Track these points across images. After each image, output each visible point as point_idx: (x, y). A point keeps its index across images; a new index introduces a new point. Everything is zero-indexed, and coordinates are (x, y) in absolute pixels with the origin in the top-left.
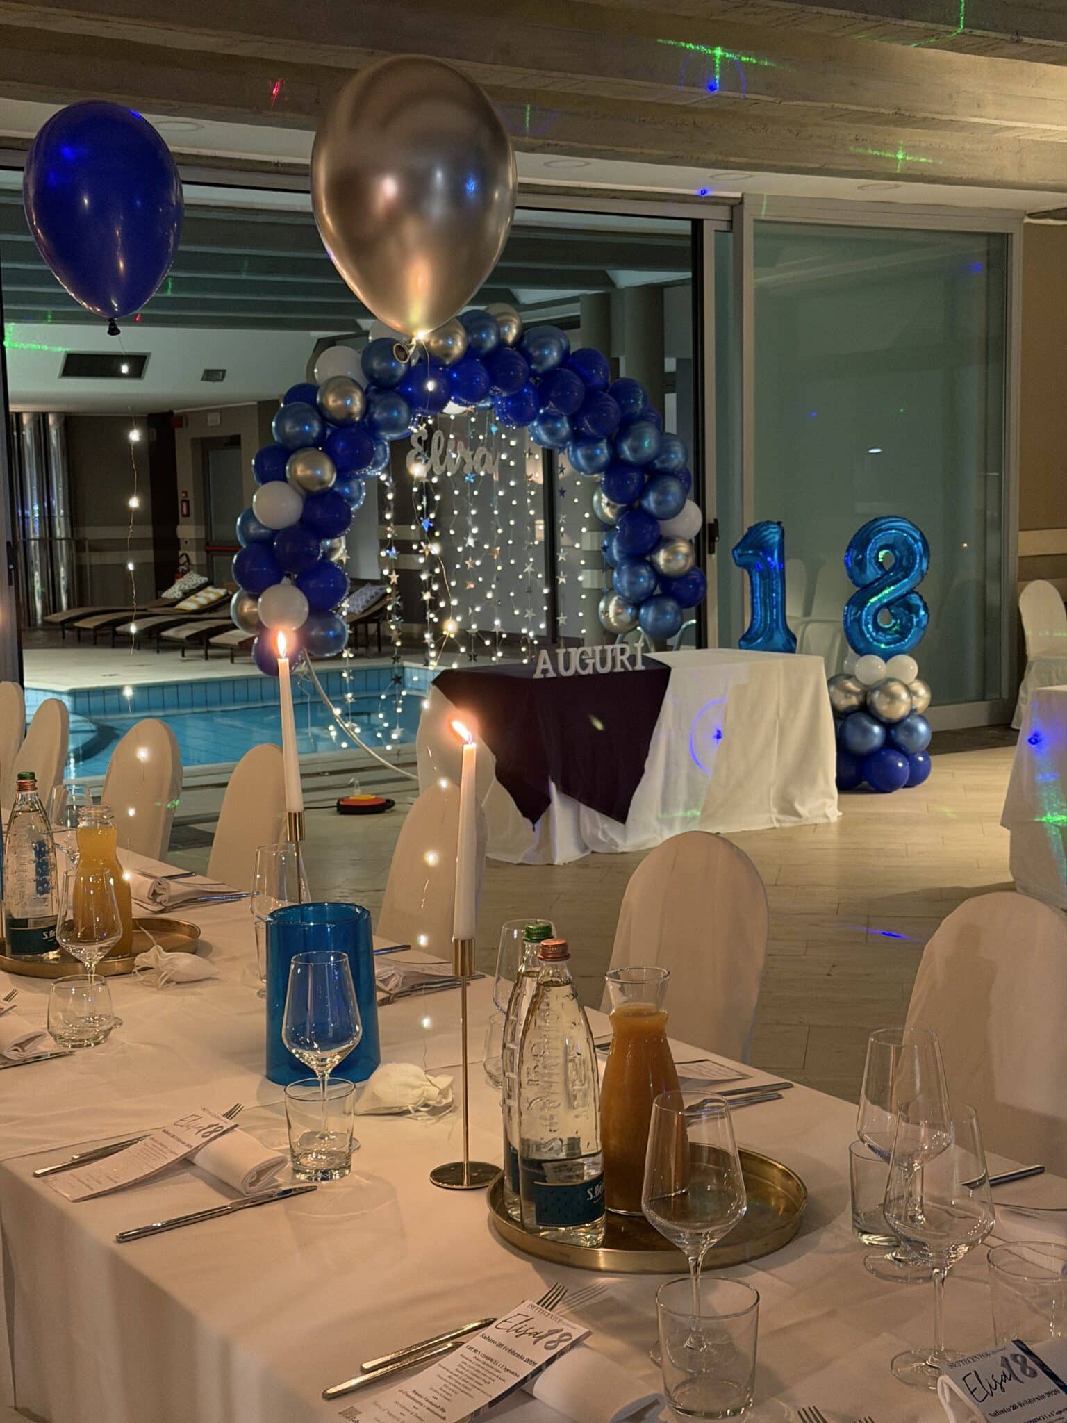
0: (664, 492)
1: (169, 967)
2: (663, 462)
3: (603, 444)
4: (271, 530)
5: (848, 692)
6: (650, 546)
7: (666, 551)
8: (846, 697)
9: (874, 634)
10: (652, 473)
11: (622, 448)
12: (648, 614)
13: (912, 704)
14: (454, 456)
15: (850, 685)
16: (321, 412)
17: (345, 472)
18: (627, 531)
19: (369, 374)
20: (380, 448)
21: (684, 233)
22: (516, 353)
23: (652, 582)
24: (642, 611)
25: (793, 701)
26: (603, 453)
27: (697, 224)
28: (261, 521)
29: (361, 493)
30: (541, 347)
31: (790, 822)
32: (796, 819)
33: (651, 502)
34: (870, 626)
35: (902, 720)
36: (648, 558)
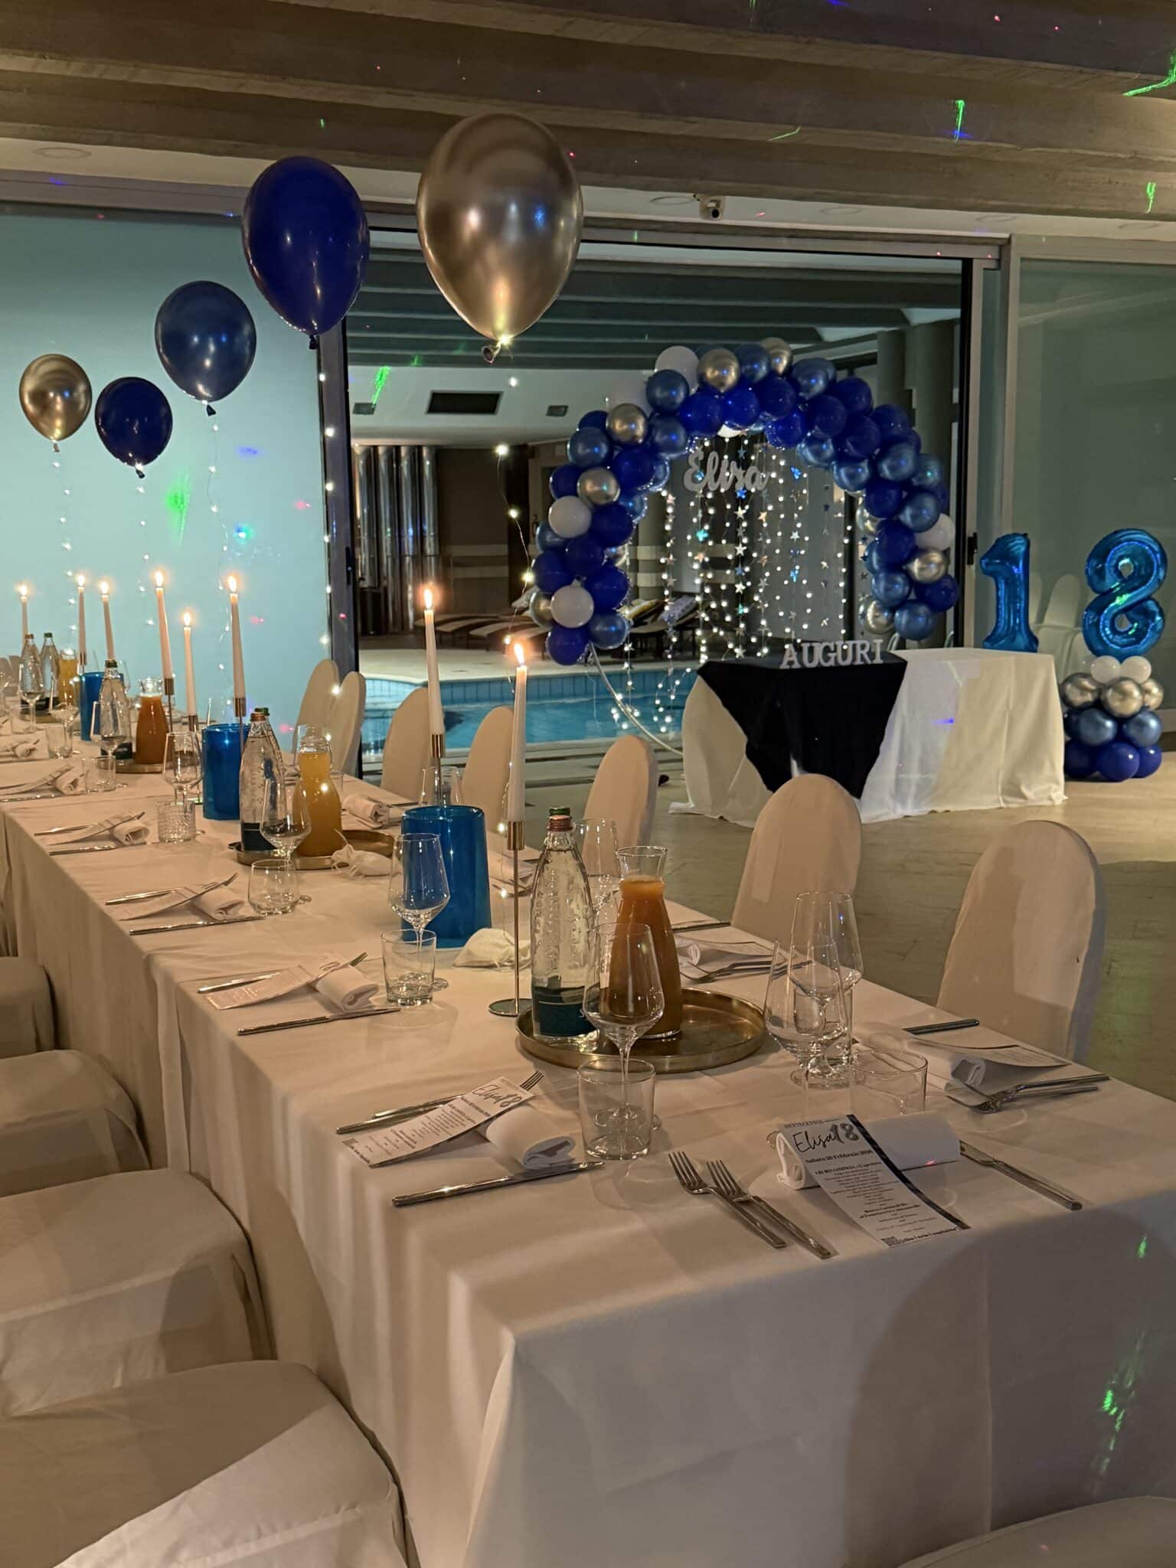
0: (920, 508)
1: (358, 863)
2: (920, 479)
3: (865, 464)
4: (561, 538)
5: (1084, 690)
6: (906, 556)
7: (921, 560)
8: (1082, 694)
9: (1111, 637)
10: (910, 490)
11: (882, 469)
12: (902, 618)
13: (1144, 702)
14: (727, 474)
15: (1086, 683)
16: (609, 435)
17: (629, 488)
18: (885, 542)
19: (652, 401)
20: (661, 468)
21: (954, 272)
22: (787, 384)
23: (907, 589)
24: (897, 614)
25: (1023, 695)
26: (864, 472)
27: (967, 263)
28: (556, 532)
29: (642, 507)
30: (810, 377)
31: (1015, 803)
32: (1022, 801)
33: (907, 516)
34: (1107, 629)
35: (1134, 716)
36: (904, 567)
